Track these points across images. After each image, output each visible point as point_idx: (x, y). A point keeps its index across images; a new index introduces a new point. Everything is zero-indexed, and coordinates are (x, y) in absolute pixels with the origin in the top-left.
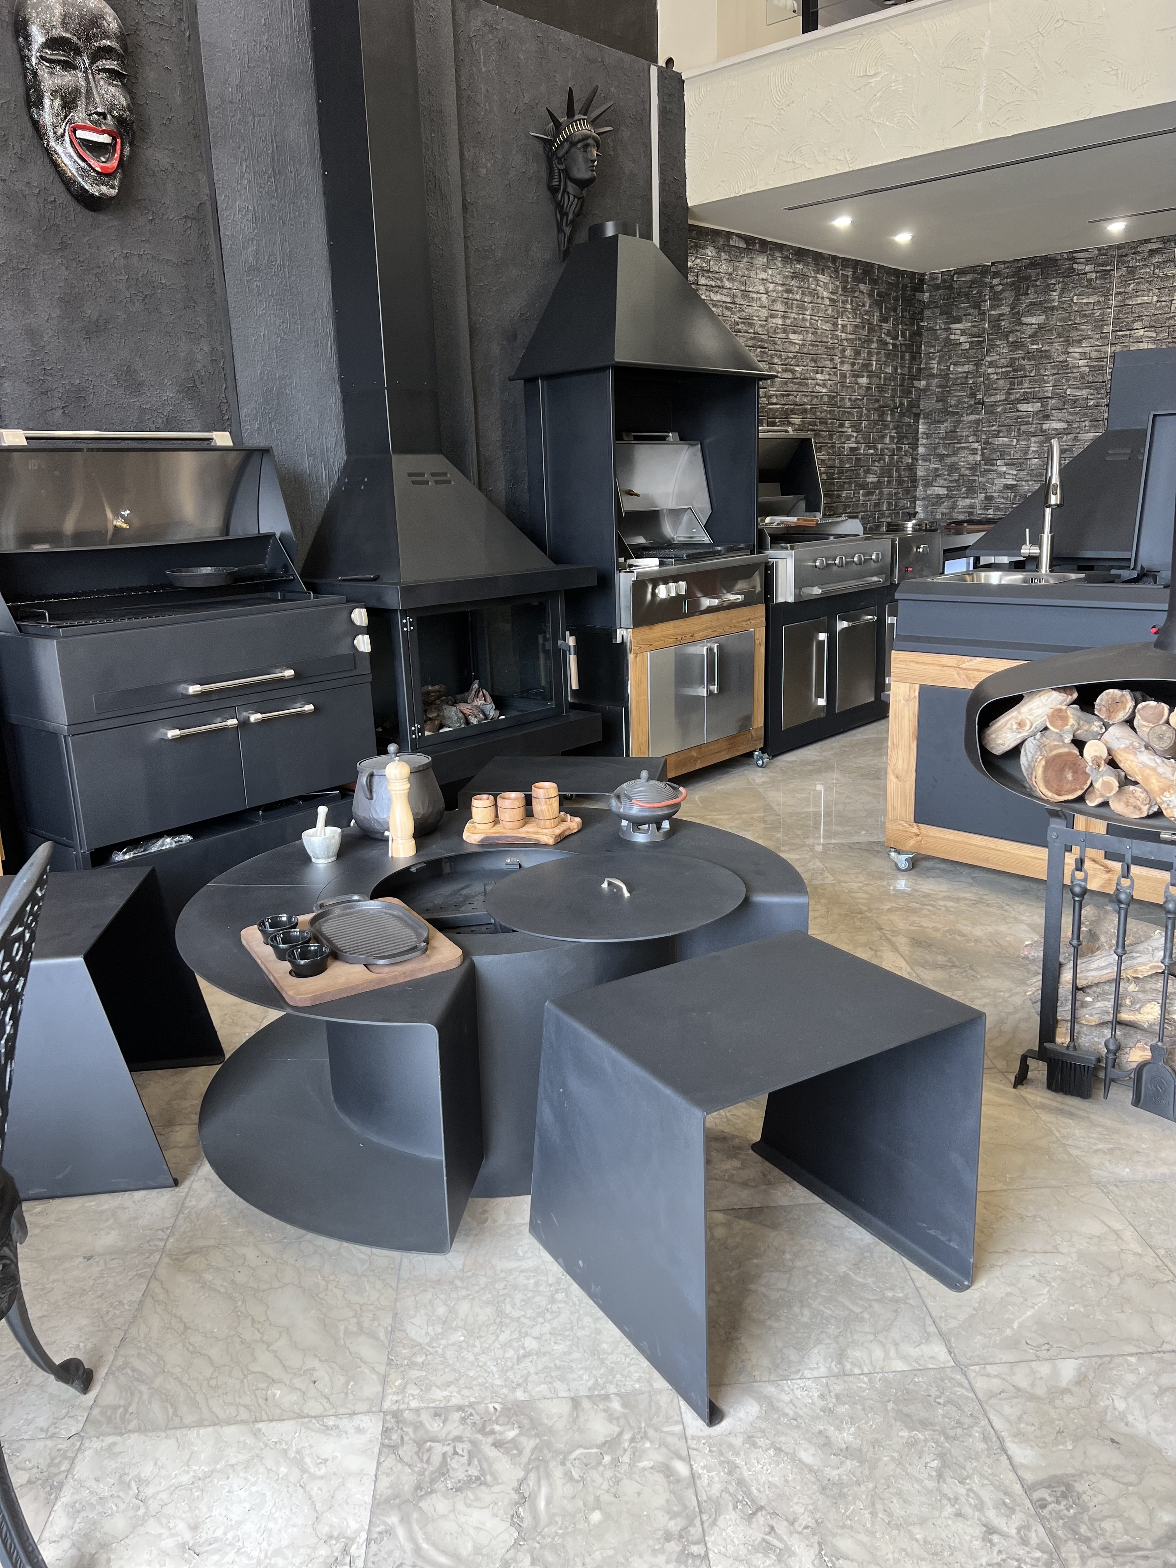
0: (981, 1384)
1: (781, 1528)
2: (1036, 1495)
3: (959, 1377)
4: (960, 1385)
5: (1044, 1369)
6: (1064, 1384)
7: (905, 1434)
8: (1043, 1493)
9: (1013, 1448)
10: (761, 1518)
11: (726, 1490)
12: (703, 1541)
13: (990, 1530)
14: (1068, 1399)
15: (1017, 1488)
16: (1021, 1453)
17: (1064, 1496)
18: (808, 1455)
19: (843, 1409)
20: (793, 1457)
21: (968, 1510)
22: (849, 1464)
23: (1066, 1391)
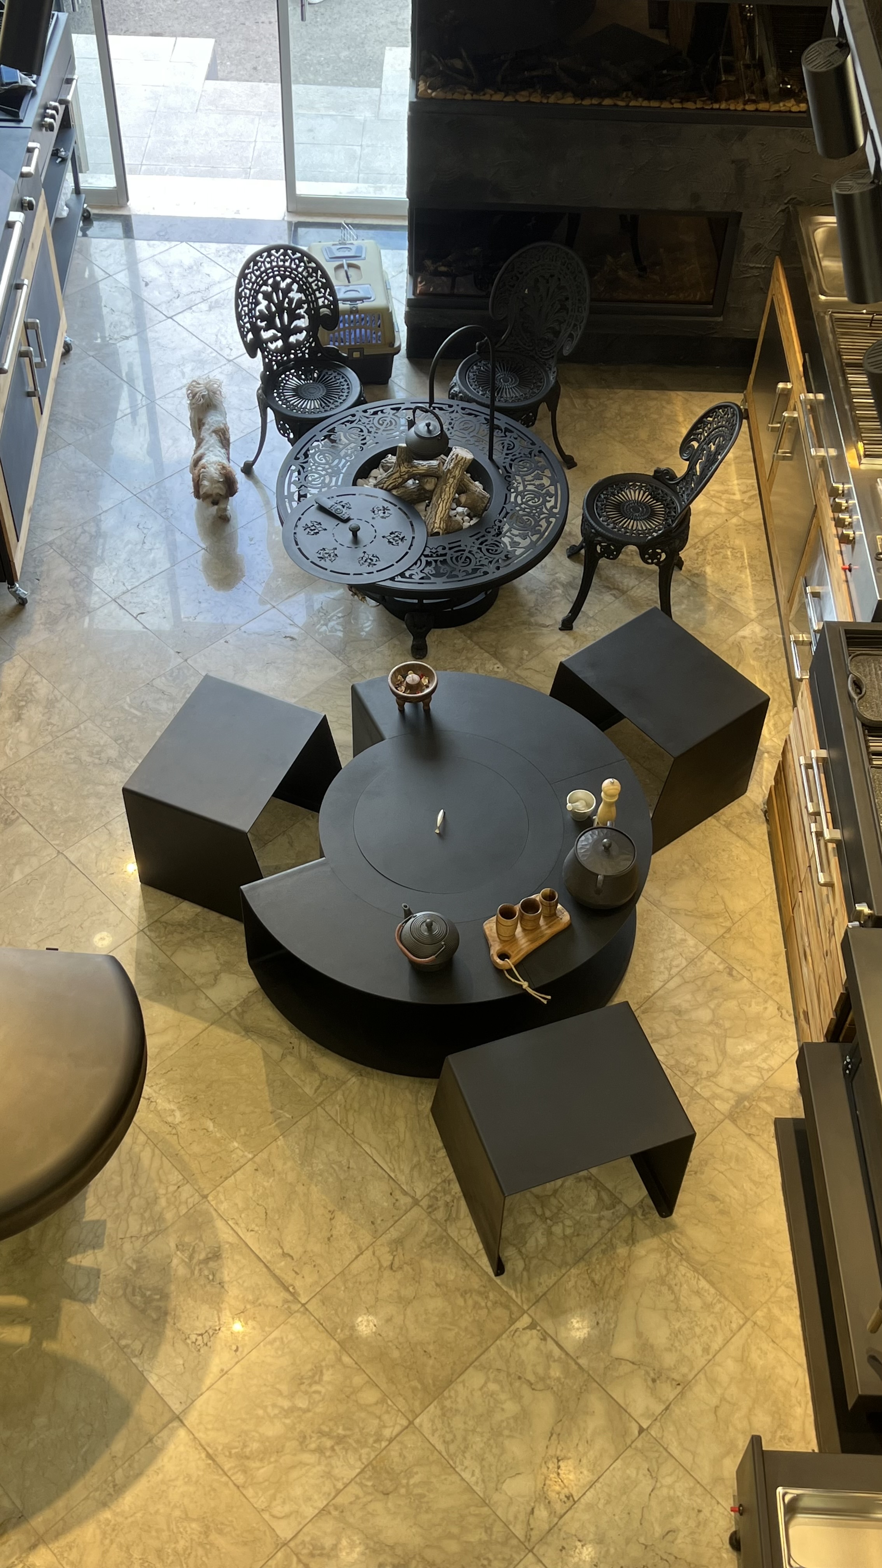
0: (50, 850)
1: (97, 761)
2: (17, 814)
3: (59, 849)
4: (57, 845)
5: (28, 870)
6: (17, 867)
7: (70, 814)
8: (13, 817)
9: (30, 829)
10: (105, 761)
11: (122, 763)
12: (119, 744)
13: (28, 795)
14: (13, 861)
15: (23, 814)
16: (26, 829)
17: (6, 820)
18: (101, 788)
19: (97, 812)
20: (106, 785)
21: (38, 798)
22: (85, 793)
23: (15, 865)
